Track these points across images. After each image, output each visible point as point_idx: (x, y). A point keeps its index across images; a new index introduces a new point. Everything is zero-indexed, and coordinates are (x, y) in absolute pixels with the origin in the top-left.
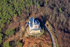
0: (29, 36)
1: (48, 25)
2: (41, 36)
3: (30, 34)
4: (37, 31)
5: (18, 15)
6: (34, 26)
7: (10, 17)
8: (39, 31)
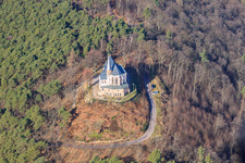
0: (94, 100)
1: (154, 86)
2: (122, 103)
3: (97, 97)
4: (116, 91)
5: (81, 55)
6: (110, 77)
7: (61, 57)
8: (121, 91)
